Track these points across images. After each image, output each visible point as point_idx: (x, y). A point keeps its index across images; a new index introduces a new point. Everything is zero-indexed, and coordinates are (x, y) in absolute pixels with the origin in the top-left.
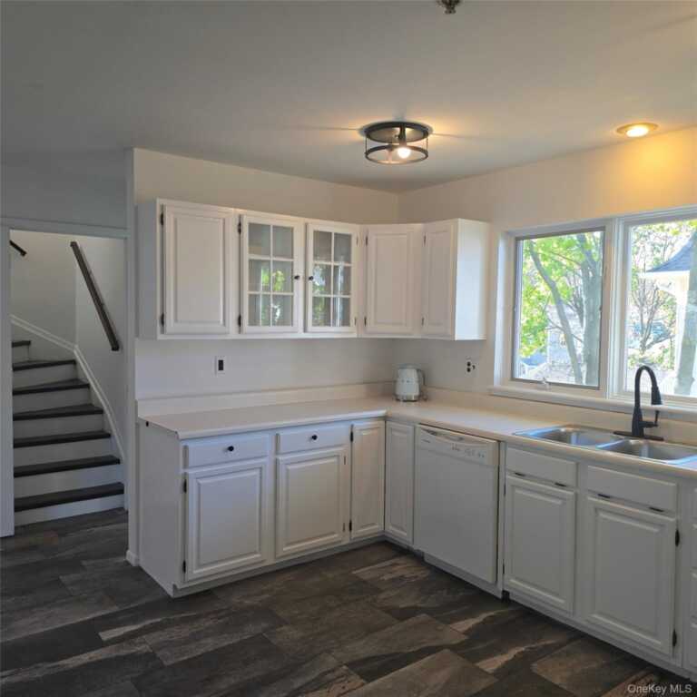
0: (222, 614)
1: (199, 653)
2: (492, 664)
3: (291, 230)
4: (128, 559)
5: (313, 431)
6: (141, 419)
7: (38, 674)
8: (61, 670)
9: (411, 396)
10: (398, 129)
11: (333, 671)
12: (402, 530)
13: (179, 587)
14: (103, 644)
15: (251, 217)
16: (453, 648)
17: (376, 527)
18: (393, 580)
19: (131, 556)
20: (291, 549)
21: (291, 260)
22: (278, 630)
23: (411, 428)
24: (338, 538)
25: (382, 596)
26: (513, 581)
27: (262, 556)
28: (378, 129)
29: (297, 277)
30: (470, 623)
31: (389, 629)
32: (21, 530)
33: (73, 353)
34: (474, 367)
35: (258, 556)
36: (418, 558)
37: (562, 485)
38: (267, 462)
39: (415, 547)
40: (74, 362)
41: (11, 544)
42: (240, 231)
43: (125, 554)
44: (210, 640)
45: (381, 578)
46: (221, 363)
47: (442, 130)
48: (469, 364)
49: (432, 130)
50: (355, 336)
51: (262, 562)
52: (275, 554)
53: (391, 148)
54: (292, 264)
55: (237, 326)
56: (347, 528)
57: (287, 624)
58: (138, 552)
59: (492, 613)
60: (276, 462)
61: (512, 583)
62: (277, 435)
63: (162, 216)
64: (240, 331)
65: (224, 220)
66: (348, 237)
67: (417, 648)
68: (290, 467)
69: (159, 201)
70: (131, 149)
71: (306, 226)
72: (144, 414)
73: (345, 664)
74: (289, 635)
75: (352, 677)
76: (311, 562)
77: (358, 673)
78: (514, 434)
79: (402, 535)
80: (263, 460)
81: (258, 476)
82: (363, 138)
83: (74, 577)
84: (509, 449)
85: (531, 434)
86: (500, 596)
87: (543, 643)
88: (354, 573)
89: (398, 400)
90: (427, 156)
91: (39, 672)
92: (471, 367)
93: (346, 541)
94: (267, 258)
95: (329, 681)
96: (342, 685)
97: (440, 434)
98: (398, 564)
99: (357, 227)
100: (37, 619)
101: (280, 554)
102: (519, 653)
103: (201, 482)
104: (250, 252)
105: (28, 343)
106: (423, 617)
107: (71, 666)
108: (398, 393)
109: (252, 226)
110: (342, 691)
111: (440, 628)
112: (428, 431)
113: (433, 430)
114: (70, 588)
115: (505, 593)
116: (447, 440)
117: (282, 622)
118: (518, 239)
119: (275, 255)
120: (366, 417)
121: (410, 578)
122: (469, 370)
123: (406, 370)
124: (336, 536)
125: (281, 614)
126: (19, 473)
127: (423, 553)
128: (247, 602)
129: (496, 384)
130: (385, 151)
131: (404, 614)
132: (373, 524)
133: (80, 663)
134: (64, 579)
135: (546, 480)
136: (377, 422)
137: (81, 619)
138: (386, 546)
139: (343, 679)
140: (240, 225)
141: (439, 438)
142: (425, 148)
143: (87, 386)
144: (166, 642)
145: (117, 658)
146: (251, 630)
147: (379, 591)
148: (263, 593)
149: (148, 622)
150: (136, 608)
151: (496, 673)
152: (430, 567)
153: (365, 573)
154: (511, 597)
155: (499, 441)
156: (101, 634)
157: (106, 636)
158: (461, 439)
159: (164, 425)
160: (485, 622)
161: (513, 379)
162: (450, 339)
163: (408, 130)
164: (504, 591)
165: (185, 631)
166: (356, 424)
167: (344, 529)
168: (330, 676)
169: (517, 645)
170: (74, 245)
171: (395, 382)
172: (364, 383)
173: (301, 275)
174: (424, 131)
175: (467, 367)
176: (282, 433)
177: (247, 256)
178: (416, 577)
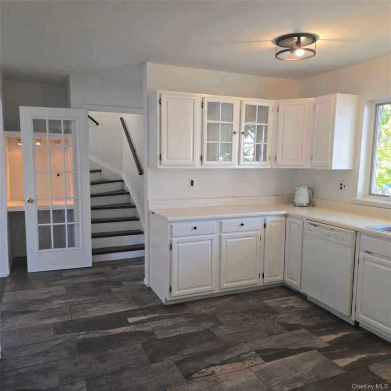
0: (189, 316)
1: (175, 335)
2: (343, 362)
3: (232, 105)
4: (145, 283)
5: (242, 221)
6: (150, 210)
7: (97, 335)
8: (109, 334)
9: (303, 204)
10: (296, 38)
11: (246, 353)
12: (294, 280)
13: (168, 299)
14: (128, 324)
15: (209, 98)
16: (320, 350)
17: (279, 277)
18: (287, 308)
19: (146, 281)
20: (228, 285)
21: (231, 123)
22: (219, 327)
23: (302, 222)
24: (255, 281)
25: (280, 316)
26: (361, 315)
27: (212, 287)
28: (283, 39)
29: (235, 133)
30: (332, 337)
31: (281, 335)
32: (96, 265)
33: (122, 177)
34: (344, 186)
35: (210, 287)
36: (303, 297)
38: (215, 237)
39: (302, 291)
40: (122, 181)
41: (91, 271)
42: (202, 107)
43: (143, 281)
44: (182, 329)
45: (281, 306)
46: (192, 182)
47: (325, 37)
48: (341, 185)
49: (318, 37)
50: (269, 167)
51: (213, 290)
52: (220, 287)
53: (292, 50)
54: (232, 124)
55: (200, 161)
56: (261, 277)
57: (224, 325)
58: (149, 280)
59: (347, 333)
60: (220, 237)
61: (360, 317)
62: (221, 222)
63: (160, 100)
64: (202, 164)
65: (194, 100)
66: (266, 108)
67: (298, 347)
68: (228, 240)
69: (159, 92)
70: (145, 63)
71: (241, 102)
72: (151, 208)
73: (254, 351)
74: (223, 331)
75: (257, 359)
76: (240, 294)
77: (261, 357)
78: (366, 227)
79: (294, 284)
80: (212, 236)
81: (210, 244)
82: (274, 46)
83: (118, 289)
84: (362, 236)
85: (379, 228)
86: (353, 324)
87: (379, 354)
88: (264, 302)
89: (295, 206)
90: (315, 54)
91: (98, 334)
92: (343, 186)
93: (261, 284)
94: (218, 122)
95: (244, 359)
96: (251, 361)
97: (319, 226)
98: (291, 300)
99: (273, 101)
100: (99, 308)
101: (222, 287)
102: (361, 358)
103: (179, 245)
104: (208, 119)
105: (100, 171)
106: (303, 330)
107: (112, 333)
108: (295, 201)
109: (209, 103)
110: (251, 365)
111: (313, 337)
112: (311, 224)
113: (314, 224)
114: (116, 295)
115: (357, 323)
116: (323, 230)
117: (220, 324)
118: (377, 105)
119: (222, 120)
120: (274, 215)
121: (298, 308)
122: (341, 188)
123: (300, 188)
124: (254, 280)
125: (222, 320)
126: (94, 236)
127: (306, 295)
128: (204, 311)
129: (359, 197)
130: (288, 52)
131: (292, 328)
132: (277, 276)
133: (118, 332)
134: (113, 290)
135: (386, 257)
136: (280, 218)
137: (119, 311)
138: (285, 289)
139: (252, 358)
140: (203, 103)
141: (318, 228)
142: (314, 49)
143: (128, 193)
144: (159, 327)
145: (135, 332)
146: (205, 326)
147: (278, 313)
148: (212, 307)
149: (152, 316)
150: (146, 308)
151: (345, 368)
152: (310, 303)
153: (271, 303)
154: (360, 325)
155: (356, 232)
156: (128, 319)
157: (130, 320)
158: (332, 229)
159: (161, 214)
160: (341, 337)
161: (370, 194)
162: (329, 169)
163: (302, 38)
164: (355, 321)
165: (170, 323)
166: (268, 219)
167: (259, 277)
168: (244, 356)
169: (361, 353)
170: (122, 119)
171: (294, 195)
172: (274, 195)
173: (237, 131)
174: (313, 38)
175: (340, 186)
176: (223, 221)
177: (206, 121)
178: (301, 308)
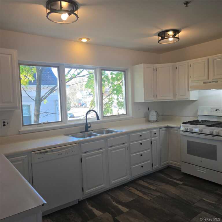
37: (101, 149)
61: (87, 192)
92: (6, 124)
155: (78, 143)
161: (23, 125)
